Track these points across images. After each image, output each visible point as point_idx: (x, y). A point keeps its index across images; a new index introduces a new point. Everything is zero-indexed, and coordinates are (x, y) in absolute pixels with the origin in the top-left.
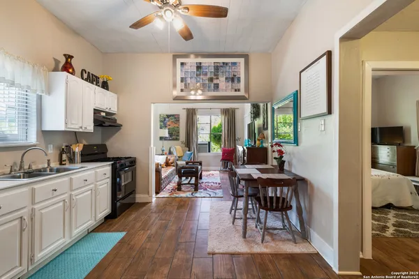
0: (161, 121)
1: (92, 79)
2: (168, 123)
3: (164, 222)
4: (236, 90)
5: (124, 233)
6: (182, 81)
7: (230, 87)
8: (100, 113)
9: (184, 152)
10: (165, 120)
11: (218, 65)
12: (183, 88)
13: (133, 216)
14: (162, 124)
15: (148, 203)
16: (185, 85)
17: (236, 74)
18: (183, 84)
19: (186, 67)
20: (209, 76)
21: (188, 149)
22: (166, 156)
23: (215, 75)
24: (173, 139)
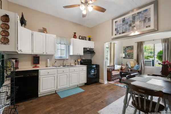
0: (124, 50)
1: (83, 38)
2: (127, 50)
3: (99, 92)
4: (147, 27)
5: (84, 90)
6: (115, 30)
7: (143, 26)
8: (87, 49)
9: (135, 65)
10: (126, 49)
11: (135, 15)
12: (116, 33)
13: (93, 86)
14: (124, 51)
15: (103, 84)
16: (117, 32)
17: (147, 16)
18: (116, 31)
19: (117, 23)
20: (129, 23)
21: (137, 63)
22: (121, 66)
23: (132, 22)
24: (130, 58)
